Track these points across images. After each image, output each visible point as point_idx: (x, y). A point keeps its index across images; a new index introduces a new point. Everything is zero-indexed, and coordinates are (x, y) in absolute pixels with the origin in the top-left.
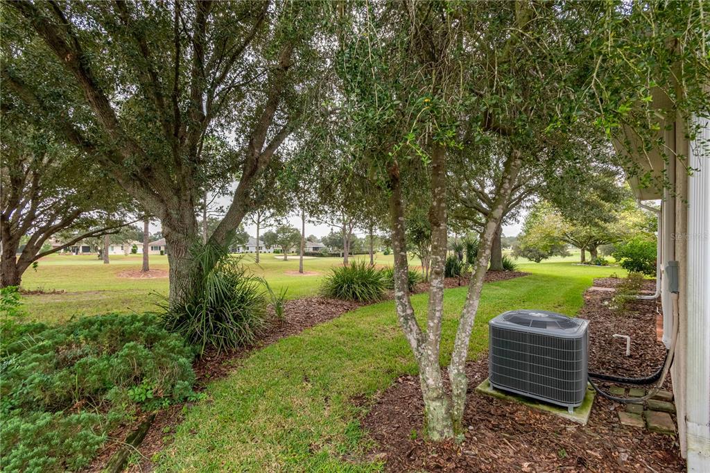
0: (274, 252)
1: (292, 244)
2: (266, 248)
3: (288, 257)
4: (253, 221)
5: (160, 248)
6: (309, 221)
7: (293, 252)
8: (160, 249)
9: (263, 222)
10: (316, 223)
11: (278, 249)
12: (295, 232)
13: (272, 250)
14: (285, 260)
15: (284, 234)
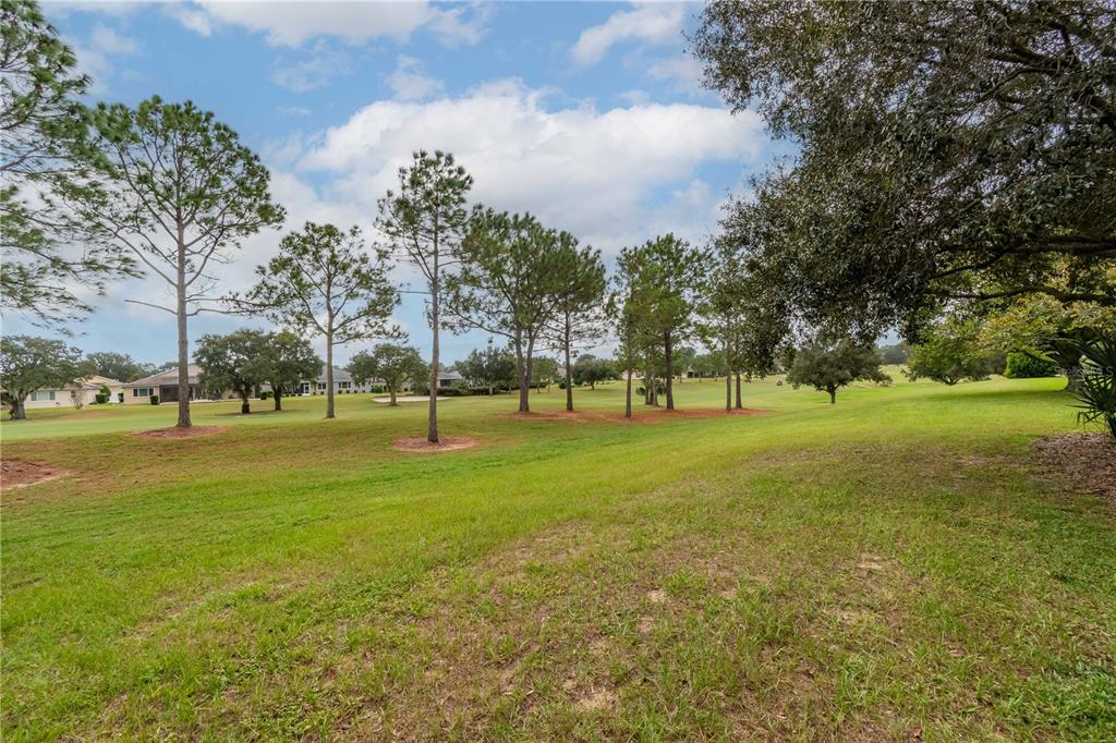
0: (373, 391)
1: (405, 375)
2: (357, 384)
3: (398, 400)
4: (319, 328)
5: (151, 391)
6: (444, 324)
7: (406, 390)
8: (151, 393)
9: (340, 330)
10: (458, 329)
11: (379, 385)
12: (409, 354)
13: (368, 388)
14: (393, 404)
15: (389, 359)
